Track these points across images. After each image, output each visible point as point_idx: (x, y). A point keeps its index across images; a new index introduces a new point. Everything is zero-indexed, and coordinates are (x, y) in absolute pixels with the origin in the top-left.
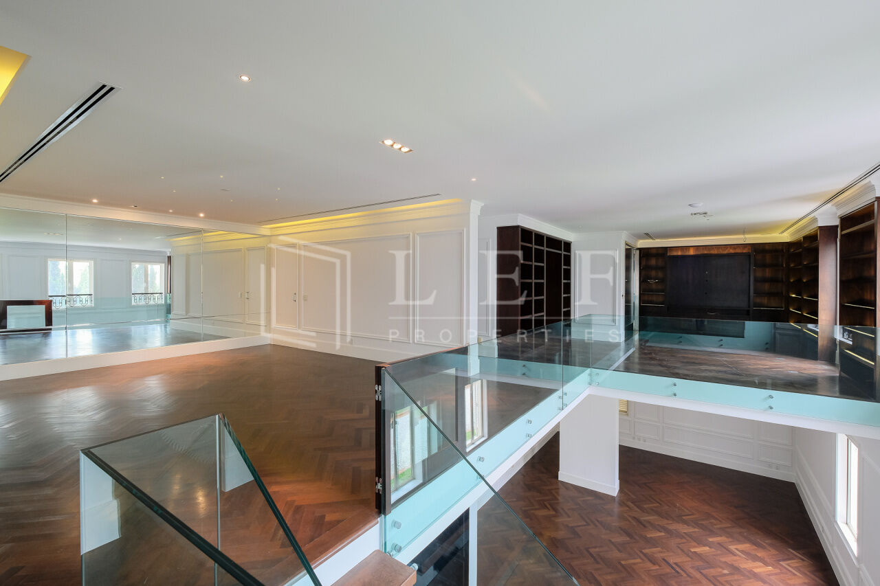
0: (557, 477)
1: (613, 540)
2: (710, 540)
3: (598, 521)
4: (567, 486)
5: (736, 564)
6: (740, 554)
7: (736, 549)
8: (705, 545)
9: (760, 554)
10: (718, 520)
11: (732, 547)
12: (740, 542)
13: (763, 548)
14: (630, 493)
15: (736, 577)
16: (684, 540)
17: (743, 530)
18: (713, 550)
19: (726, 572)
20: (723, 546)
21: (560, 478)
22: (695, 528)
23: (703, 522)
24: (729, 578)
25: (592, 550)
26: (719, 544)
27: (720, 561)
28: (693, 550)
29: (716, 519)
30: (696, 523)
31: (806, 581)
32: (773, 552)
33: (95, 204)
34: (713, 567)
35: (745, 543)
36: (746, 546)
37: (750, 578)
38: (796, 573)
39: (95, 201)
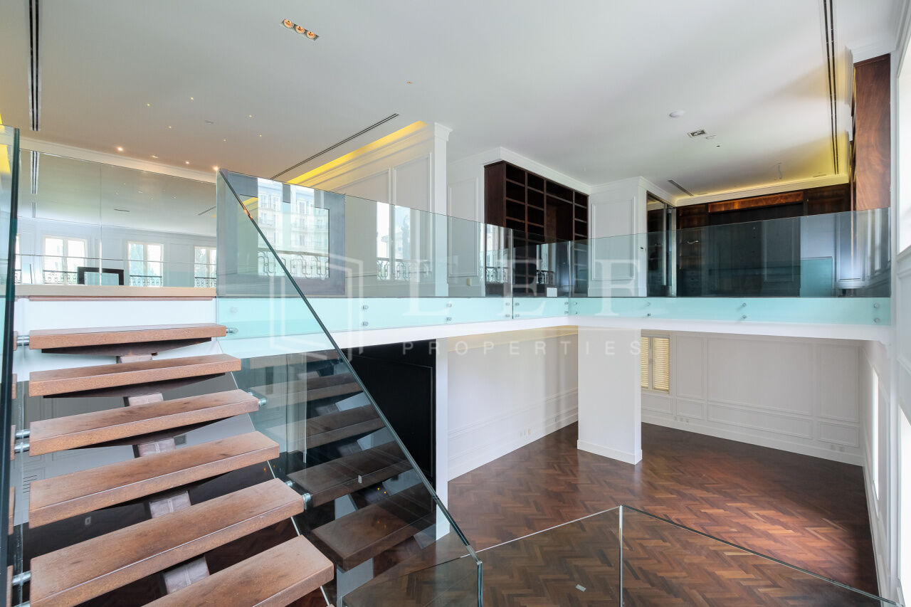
0: (575, 446)
1: (614, 497)
2: (729, 504)
3: (605, 482)
4: (585, 454)
5: (750, 525)
6: (760, 518)
7: (757, 514)
8: (719, 508)
9: (785, 519)
10: (746, 489)
11: (753, 512)
12: (763, 508)
13: (791, 515)
14: (652, 463)
15: (744, 535)
16: (697, 503)
17: (772, 500)
18: (728, 512)
19: (734, 530)
20: (742, 511)
21: (579, 447)
22: (714, 494)
23: (728, 491)
24: (736, 535)
25: (586, 503)
26: (738, 508)
27: (732, 522)
28: (703, 511)
29: (743, 488)
30: (718, 491)
31: (831, 545)
32: (802, 519)
33: (121, 153)
34: (721, 525)
35: (770, 509)
36: (770, 513)
37: (760, 537)
38: (821, 538)
39: (120, 149)
